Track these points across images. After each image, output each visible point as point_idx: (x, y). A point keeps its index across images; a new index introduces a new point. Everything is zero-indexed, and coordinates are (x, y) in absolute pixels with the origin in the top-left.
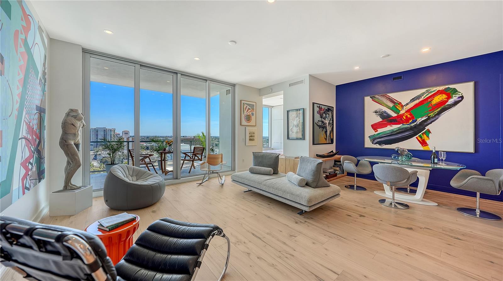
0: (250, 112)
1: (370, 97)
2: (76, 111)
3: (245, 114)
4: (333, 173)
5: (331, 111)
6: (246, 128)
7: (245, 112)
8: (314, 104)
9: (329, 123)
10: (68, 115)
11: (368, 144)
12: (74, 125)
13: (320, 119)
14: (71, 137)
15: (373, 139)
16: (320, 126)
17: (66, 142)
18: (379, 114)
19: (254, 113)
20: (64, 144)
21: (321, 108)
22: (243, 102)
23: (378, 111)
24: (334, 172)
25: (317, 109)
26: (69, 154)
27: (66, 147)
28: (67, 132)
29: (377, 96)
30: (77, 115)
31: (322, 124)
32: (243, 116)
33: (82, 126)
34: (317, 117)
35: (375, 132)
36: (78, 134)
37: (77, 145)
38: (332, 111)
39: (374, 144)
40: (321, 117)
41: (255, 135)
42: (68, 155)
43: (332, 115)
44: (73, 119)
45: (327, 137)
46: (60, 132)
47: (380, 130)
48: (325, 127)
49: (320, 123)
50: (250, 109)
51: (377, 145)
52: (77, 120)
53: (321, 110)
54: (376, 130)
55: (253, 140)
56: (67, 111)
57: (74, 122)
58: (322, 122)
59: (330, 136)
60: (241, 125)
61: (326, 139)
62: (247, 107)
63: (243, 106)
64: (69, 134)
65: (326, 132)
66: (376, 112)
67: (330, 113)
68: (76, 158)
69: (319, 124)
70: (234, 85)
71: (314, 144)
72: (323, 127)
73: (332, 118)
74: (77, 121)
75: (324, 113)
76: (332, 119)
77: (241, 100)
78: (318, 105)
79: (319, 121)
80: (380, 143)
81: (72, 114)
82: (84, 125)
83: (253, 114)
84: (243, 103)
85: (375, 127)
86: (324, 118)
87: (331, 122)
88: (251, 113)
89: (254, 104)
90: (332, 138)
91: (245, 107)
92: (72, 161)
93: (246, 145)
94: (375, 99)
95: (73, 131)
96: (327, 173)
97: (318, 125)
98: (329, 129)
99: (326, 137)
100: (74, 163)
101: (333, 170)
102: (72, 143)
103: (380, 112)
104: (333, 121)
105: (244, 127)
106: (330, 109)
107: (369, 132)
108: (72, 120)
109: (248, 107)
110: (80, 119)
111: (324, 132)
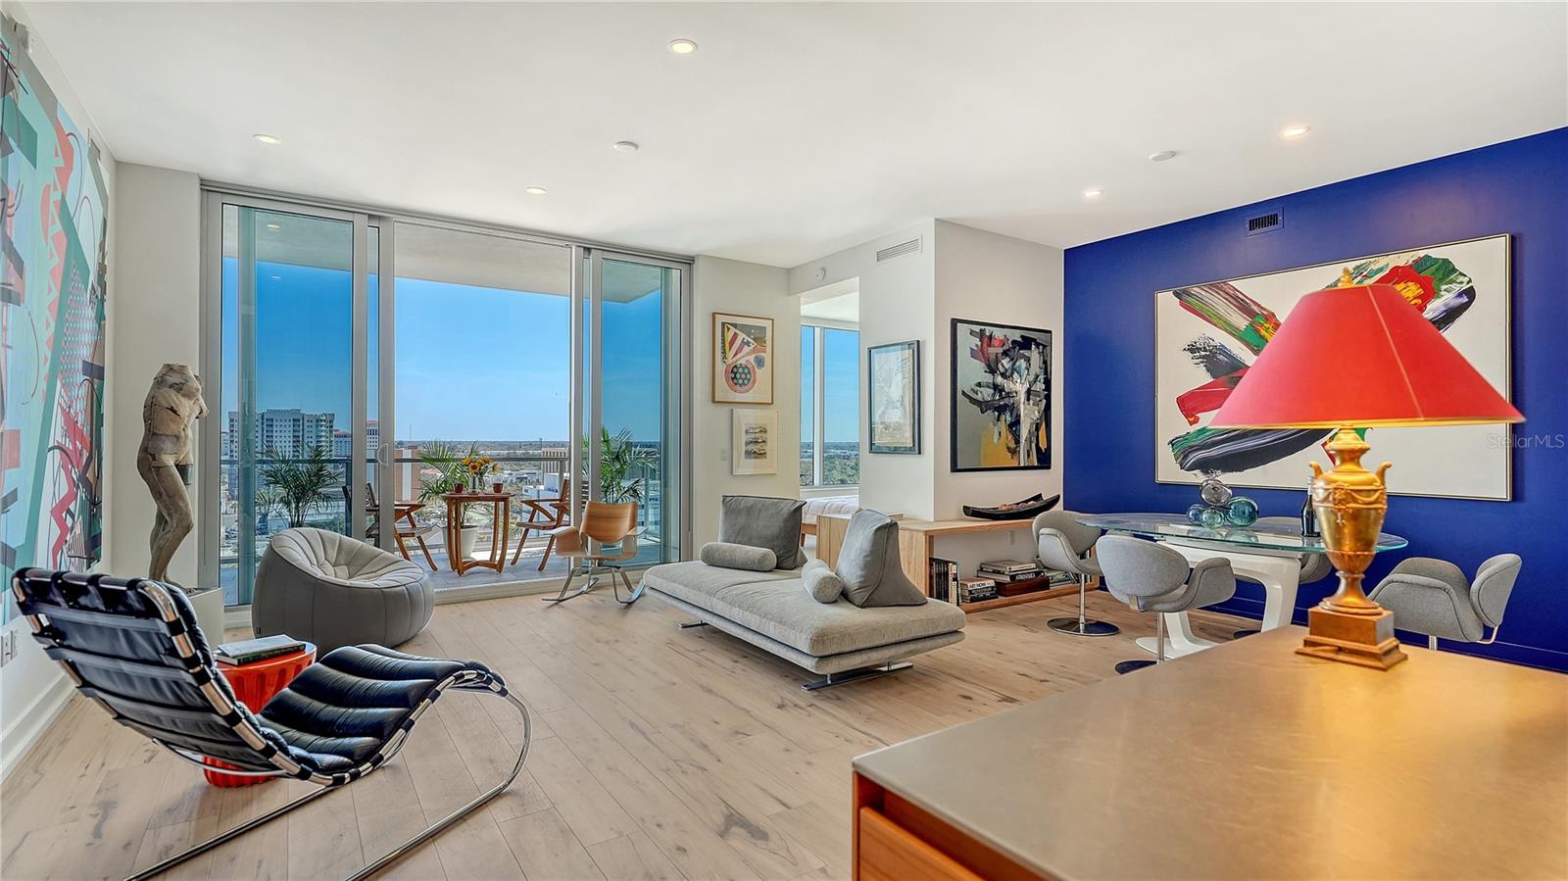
0: (748, 354)
1: (1177, 294)
2: (182, 370)
3: (730, 361)
4: (1031, 576)
5: (1038, 345)
6: (732, 410)
7: (730, 355)
8: (955, 322)
9: (1029, 392)
10: (160, 382)
11: (1169, 470)
12: (175, 412)
13: (988, 378)
14: (168, 445)
15: (1183, 449)
16: (984, 406)
17: (154, 459)
18: (1203, 357)
19: (767, 357)
20: (149, 465)
21: (990, 337)
22: (720, 319)
23: (1198, 345)
24: (1037, 574)
25: (967, 342)
26: (161, 494)
27: (154, 474)
28: (157, 432)
29: (1195, 290)
30: (183, 382)
31: (993, 395)
32: (720, 368)
33: (198, 412)
34: (973, 372)
35: (1191, 423)
36: (186, 436)
37: (183, 469)
38: (1044, 347)
39: (1188, 470)
40: (992, 371)
41: (769, 436)
42: (158, 497)
43: (1045, 362)
44: (173, 393)
45: (1018, 442)
46: (139, 431)
47: (1207, 419)
48: (1013, 409)
49: (986, 394)
50: (748, 344)
51: (1197, 472)
52: (184, 395)
53: (989, 346)
54: (1193, 415)
55: (761, 455)
56: (157, 369)
57: (174, 402)
58: (996, 387)
59: (1034, 439)
60: (714, 401)
61: (1014, 452)
62: (735, 335)
63: (723, 335)
64: (163, 437)
65: (1015, 424)
66: (1192, 349)
67: (1034, 354)
68: (181, 504)
69: (979, 397)
70: (688, 261)
71: (955, 469)
72: (1002, 406)
73: (1046, 373)
74: (182, 399)
75: (1005, 353)
76: (1042, 377)
77: (714, 314)
78: (977, 328)
79: (979, 385)
80: (1205, 466)
81: (171, 380)
82: (201, 412)
83: (760, 362)
84: (723, 324)
85: (1189, 405)
86: (1003, 375)
87: (1040, 386)
88: (752, 358)
89: (767, 324)
90: (1043, 446)
91: (729, 336)
92: (169, 515)
93: (732, 473)
94: (1190, 299)
95: (173, 428)
96: (1003, 574)
97: (973, 401)
98: (1028, 414)
99: (1013, 445)
100: (174, 521)
101: (1034, 566)
102: (170, 461)
103: (1205, 350)
104: (1048, 383)
105: (724, 410)
106: (1035, 340)
107: (1170, 424)
108: (170, 396)
109: (741, 336)
110: (189, 395)
111: (1003, 426)
